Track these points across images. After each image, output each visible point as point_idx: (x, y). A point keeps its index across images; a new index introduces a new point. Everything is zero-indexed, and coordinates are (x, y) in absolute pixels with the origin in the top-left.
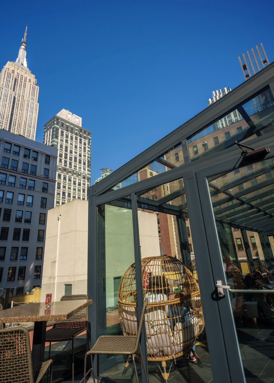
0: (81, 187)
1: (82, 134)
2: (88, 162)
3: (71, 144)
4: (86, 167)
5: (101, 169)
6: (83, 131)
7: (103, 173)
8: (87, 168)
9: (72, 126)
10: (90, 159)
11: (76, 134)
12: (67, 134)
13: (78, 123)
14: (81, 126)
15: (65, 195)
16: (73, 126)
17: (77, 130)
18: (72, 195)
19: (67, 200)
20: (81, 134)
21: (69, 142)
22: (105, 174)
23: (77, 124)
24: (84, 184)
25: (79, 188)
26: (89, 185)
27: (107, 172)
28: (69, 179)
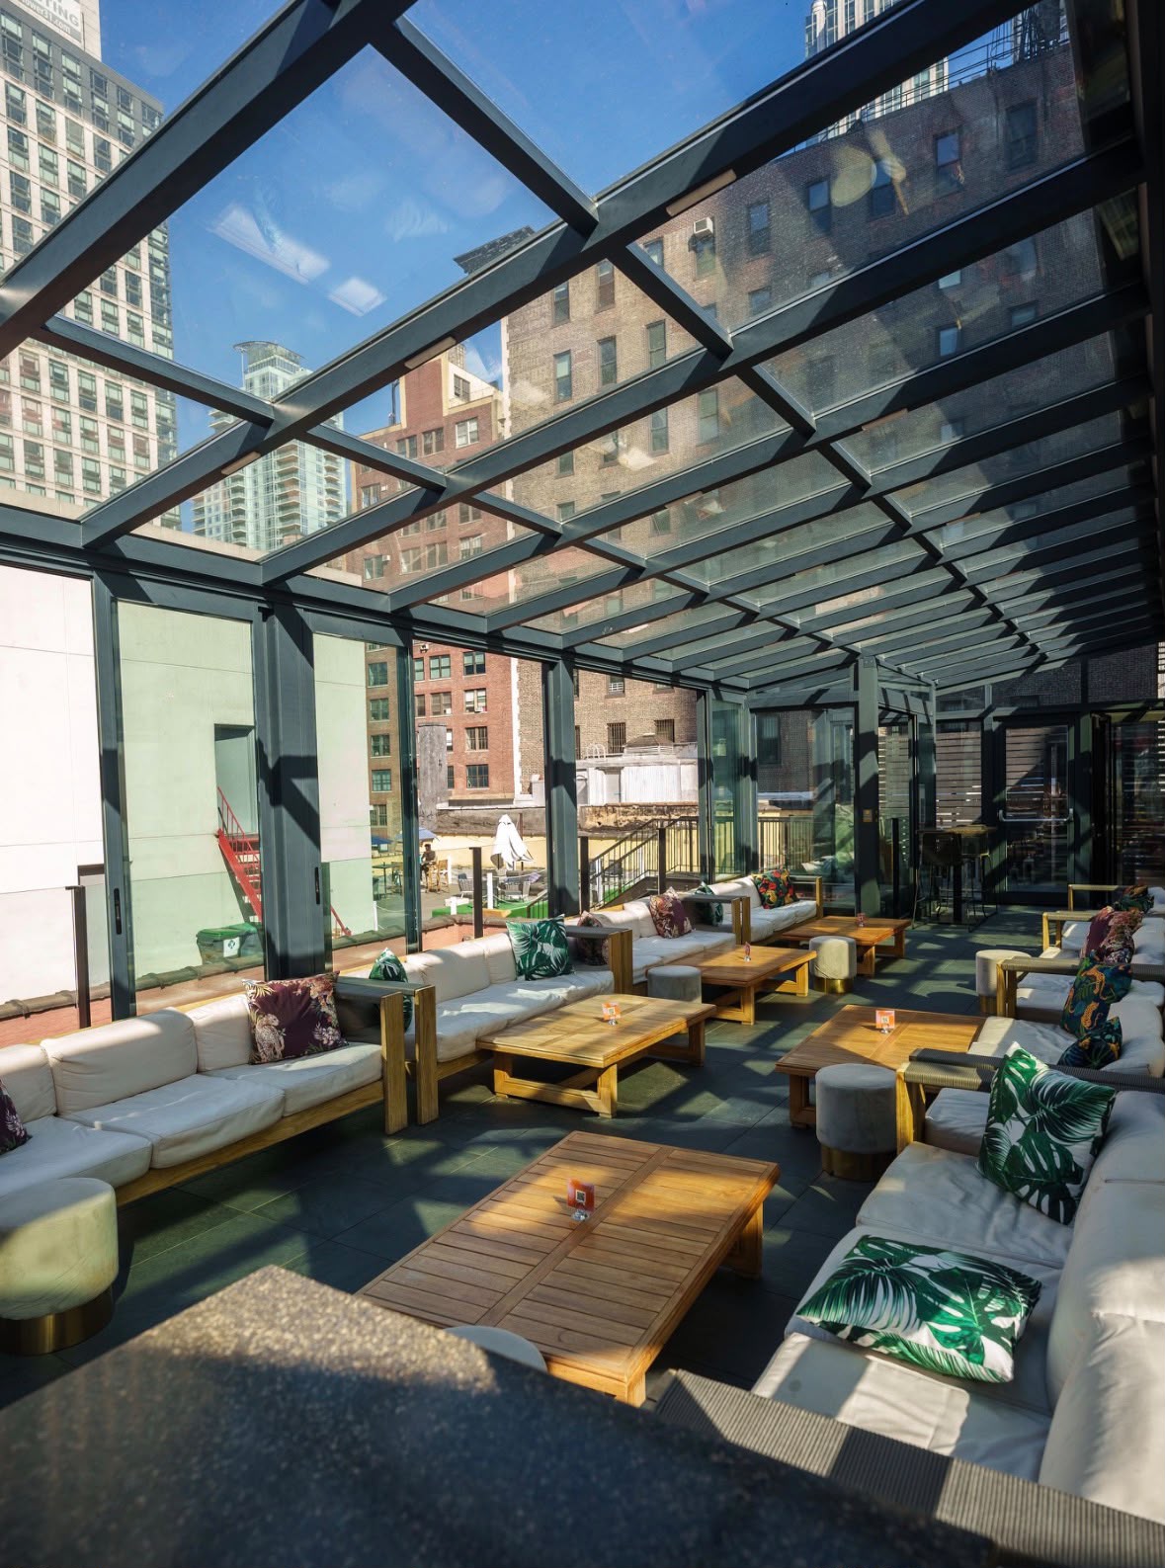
0: (125, 428)
1: (106, 108)
2: (157, 292)
3: (48, 166)
4: (145, 315)
5: (244, 345)
6: (111, 90)
7: (253, 369)
8: (148, 326)
9: (43, 47)
10: (166, 273)
11: (71, 102)
12: (17, 95)
13: (79, 29)
14: (94, 48)
15: (39, 458)
16: (49, 42)
17: (71, 76)
18: (78, 466)
19: (53, 487)
20: (100, 110)
21: (33, 145)
22: (263, 371)
23: (74, 34)
24: (140, 413)
25: (115, 433)
26: (165, 420)
27: (272, 363)
28: (56, 374)
